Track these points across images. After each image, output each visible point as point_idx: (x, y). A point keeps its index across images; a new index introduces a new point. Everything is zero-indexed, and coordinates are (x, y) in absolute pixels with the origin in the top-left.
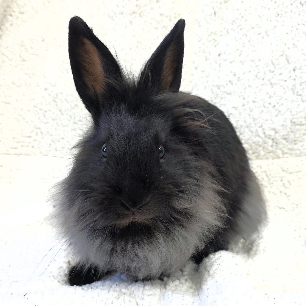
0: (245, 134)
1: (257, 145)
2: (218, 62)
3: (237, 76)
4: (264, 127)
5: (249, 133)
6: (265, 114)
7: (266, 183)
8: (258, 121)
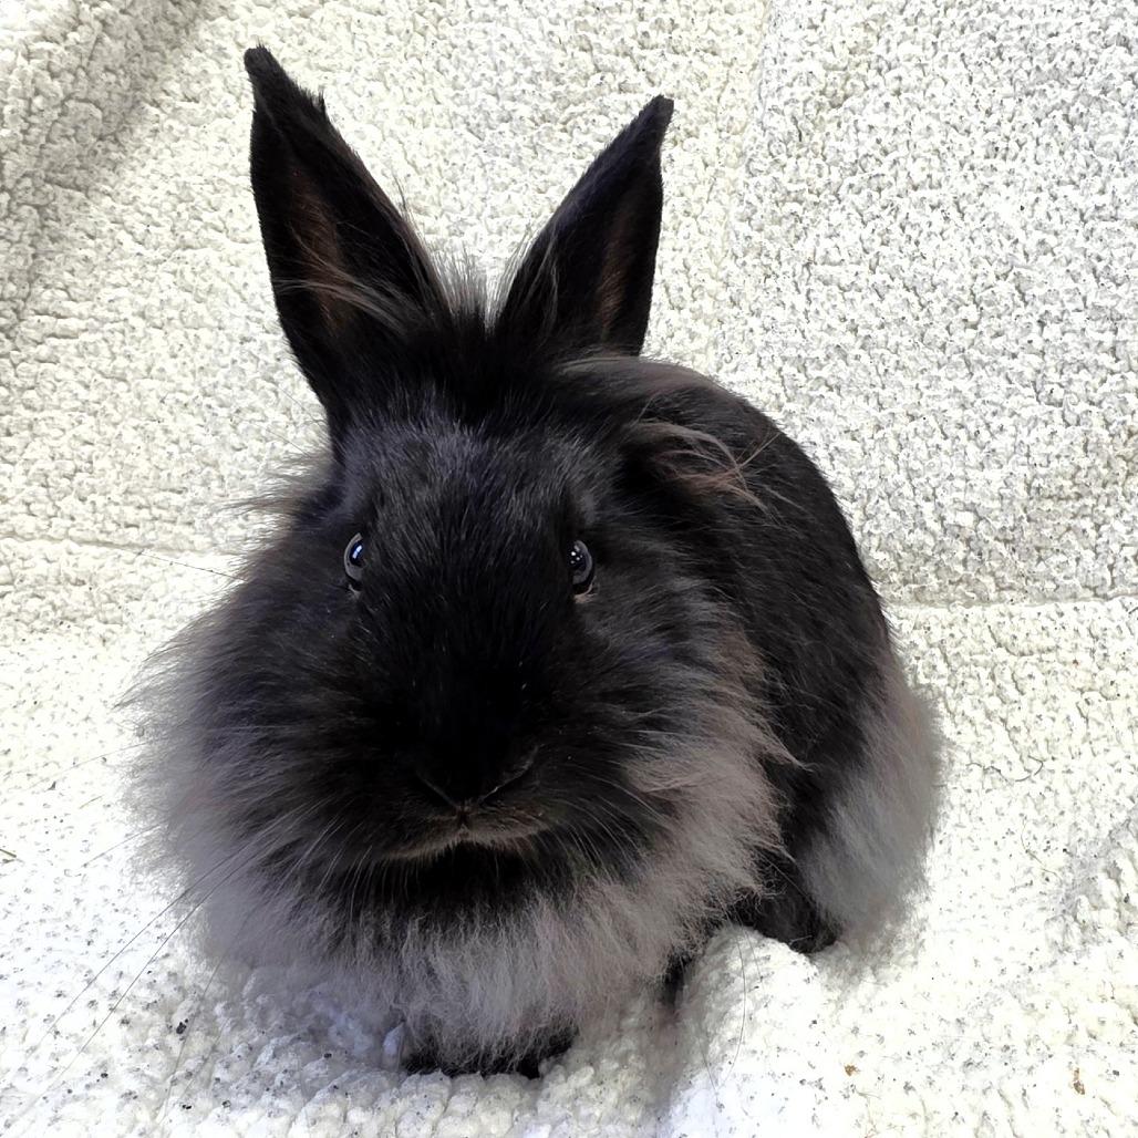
0: (881, 516)
1: (917, 555)
2: (803, 288)
3: (862, 332)
4: (940, 500)
5: (894, 515)
6: (945, 458)
7: (944, 681)
8: (923, 480)
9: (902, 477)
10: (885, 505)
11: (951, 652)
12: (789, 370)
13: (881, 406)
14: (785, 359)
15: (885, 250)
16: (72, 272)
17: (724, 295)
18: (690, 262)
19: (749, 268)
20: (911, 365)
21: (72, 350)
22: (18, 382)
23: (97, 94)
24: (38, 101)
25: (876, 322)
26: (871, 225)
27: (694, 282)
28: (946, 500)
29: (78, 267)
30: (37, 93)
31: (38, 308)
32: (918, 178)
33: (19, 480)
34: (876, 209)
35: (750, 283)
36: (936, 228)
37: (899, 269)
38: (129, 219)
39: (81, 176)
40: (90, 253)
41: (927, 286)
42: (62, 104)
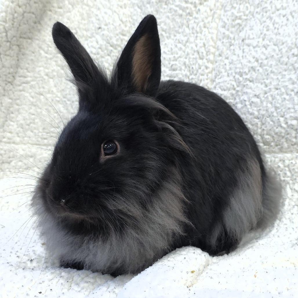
0: (267, 123)
1: (279, 136)
2: (242, 48)
3: (260, 61)
4: (286, 116)
5: (271, 123)
6: (287, 102)
7: (289, 179)
8: (280, 110)
9: (273, 110)
10: (268, 120)
11: (292, 168)
12: (237, 76)
13: (266, 86)
14: (236, 73)
15: (267, 33)
16: (28, 64)
17: (217, 53)
18: (206, 43)
19: (225, 43)
20: (276, 71)
21: (29, 87)
22: (15, 98)
23: (32, 10)
24: (16, 15)
25: (264, 57)
26: (263, 25)
27: (207, 50)
28: (288, 116)
29: (30, 62)
30: (16, 12)
31: (20, 75)
32: (279, 6)
33: (15, 126)
34: (264, 19)
35: (225, 49)
36: (284, 24)
37: (272, 39)
38: (43, 46)
39: (30, 35)
40: (33, 58)
41: (281, 43)
42: (23, 14)
